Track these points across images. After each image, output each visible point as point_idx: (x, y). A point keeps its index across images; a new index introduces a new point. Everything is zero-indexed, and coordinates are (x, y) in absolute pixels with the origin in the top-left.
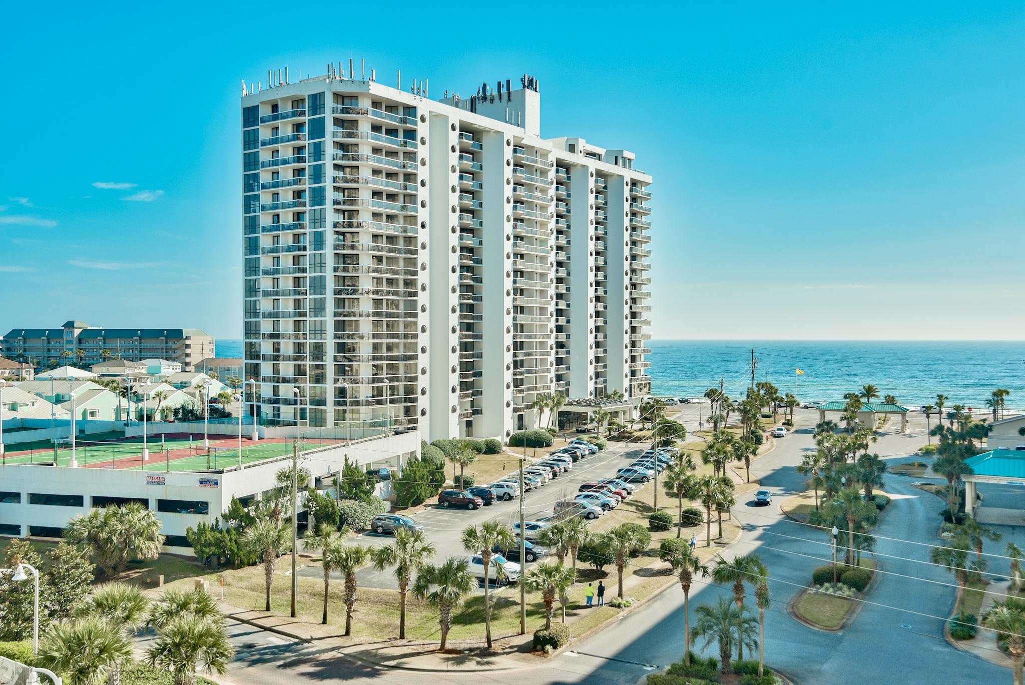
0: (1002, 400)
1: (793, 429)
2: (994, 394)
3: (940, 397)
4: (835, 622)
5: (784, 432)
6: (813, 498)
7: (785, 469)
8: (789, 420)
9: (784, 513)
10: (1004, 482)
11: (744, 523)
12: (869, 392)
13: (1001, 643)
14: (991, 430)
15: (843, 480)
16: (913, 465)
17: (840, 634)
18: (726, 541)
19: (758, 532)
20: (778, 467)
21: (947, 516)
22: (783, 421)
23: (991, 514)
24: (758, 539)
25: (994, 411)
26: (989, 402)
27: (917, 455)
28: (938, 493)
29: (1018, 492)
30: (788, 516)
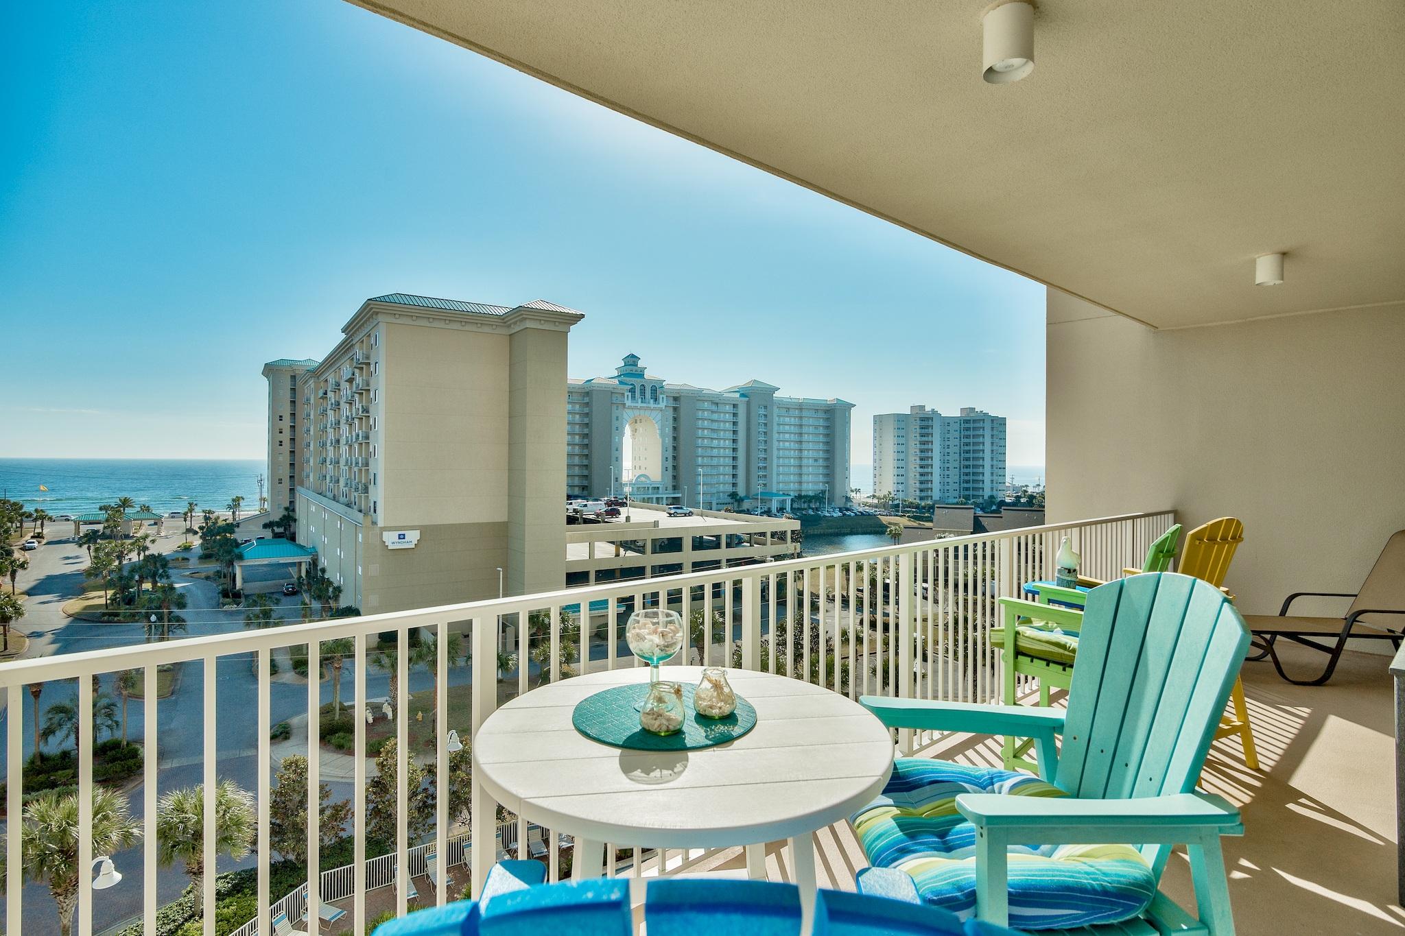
0: (239, 504)
1: (44, 541)
2: (233, 500)
3: (191, 504)
4: (166, 691)
5: (36, 544)
6: (99, 598)
7: (49, 578)
8: (39, 533)
9: (70, 616)
10: (266, 563)
11: (28, 632)
12: (125, 503)
13: (297, 671)
14: (238, 526)
15: (137, 577)
16: (177, 559)
17: (174, 698)
18: (14, 651)
19: (49, 637)
20: (42, 576)
21: (225, 594)
22: (32, 534)
23: (255, 587)
24: (53, 643)
25: (234, 513)
26: (230, 507)
27: (177, 551)
28: (207, 578)
29: (265, 569)
30: (77, 618)
